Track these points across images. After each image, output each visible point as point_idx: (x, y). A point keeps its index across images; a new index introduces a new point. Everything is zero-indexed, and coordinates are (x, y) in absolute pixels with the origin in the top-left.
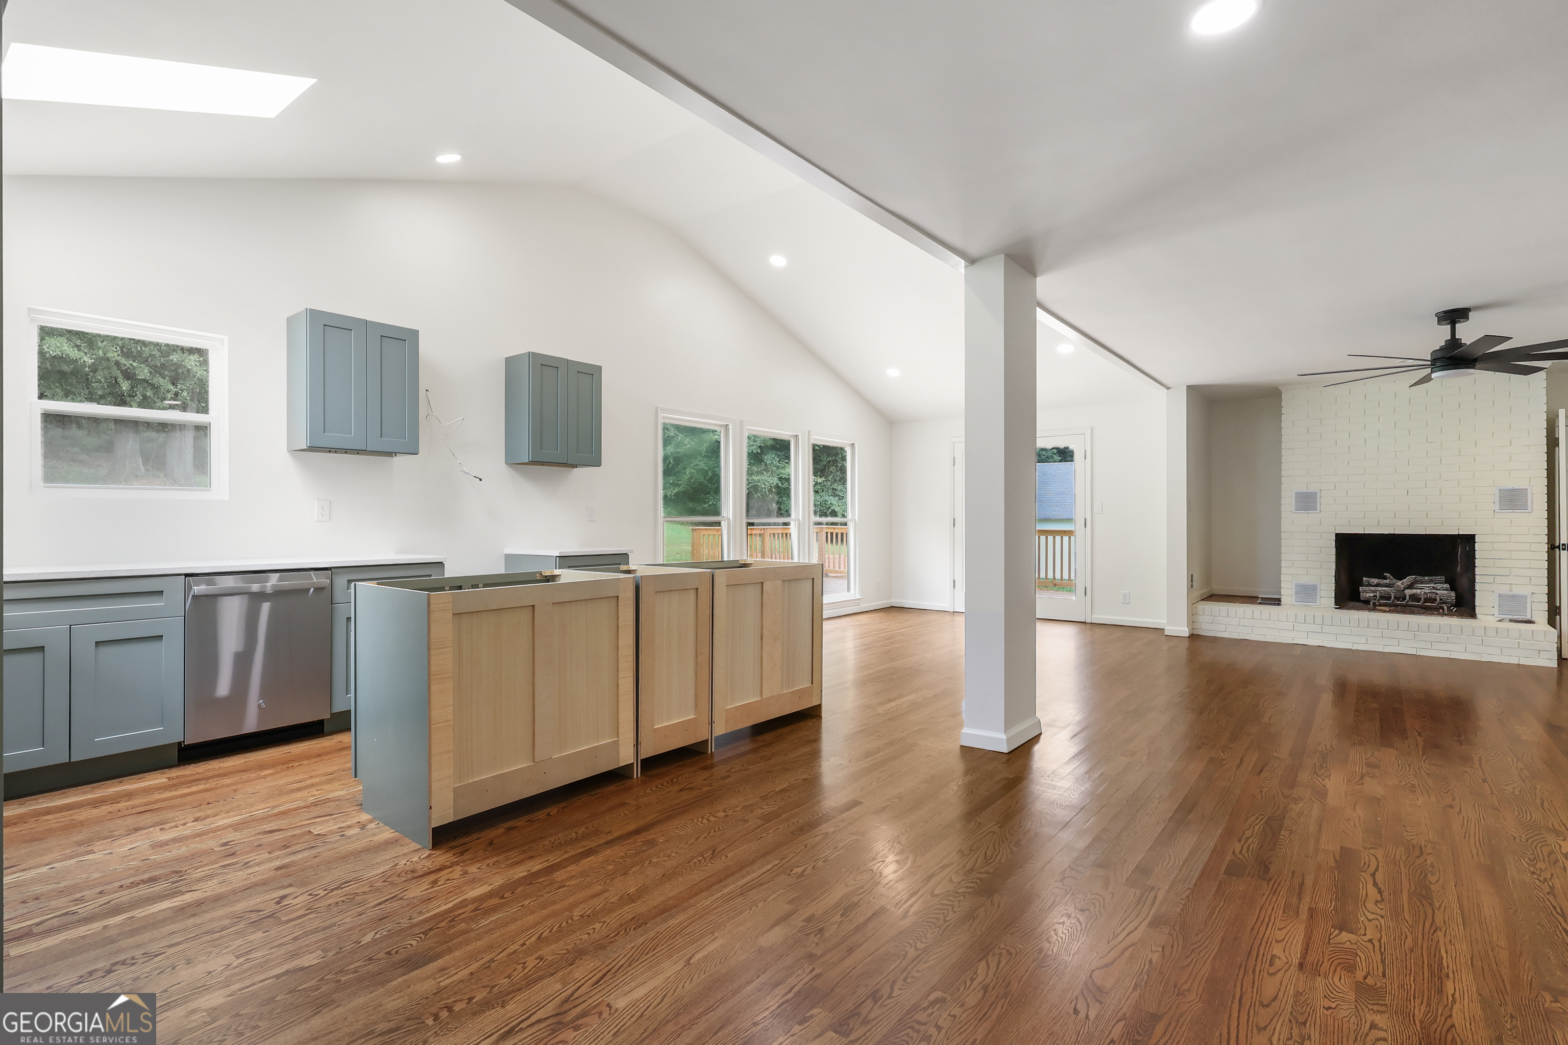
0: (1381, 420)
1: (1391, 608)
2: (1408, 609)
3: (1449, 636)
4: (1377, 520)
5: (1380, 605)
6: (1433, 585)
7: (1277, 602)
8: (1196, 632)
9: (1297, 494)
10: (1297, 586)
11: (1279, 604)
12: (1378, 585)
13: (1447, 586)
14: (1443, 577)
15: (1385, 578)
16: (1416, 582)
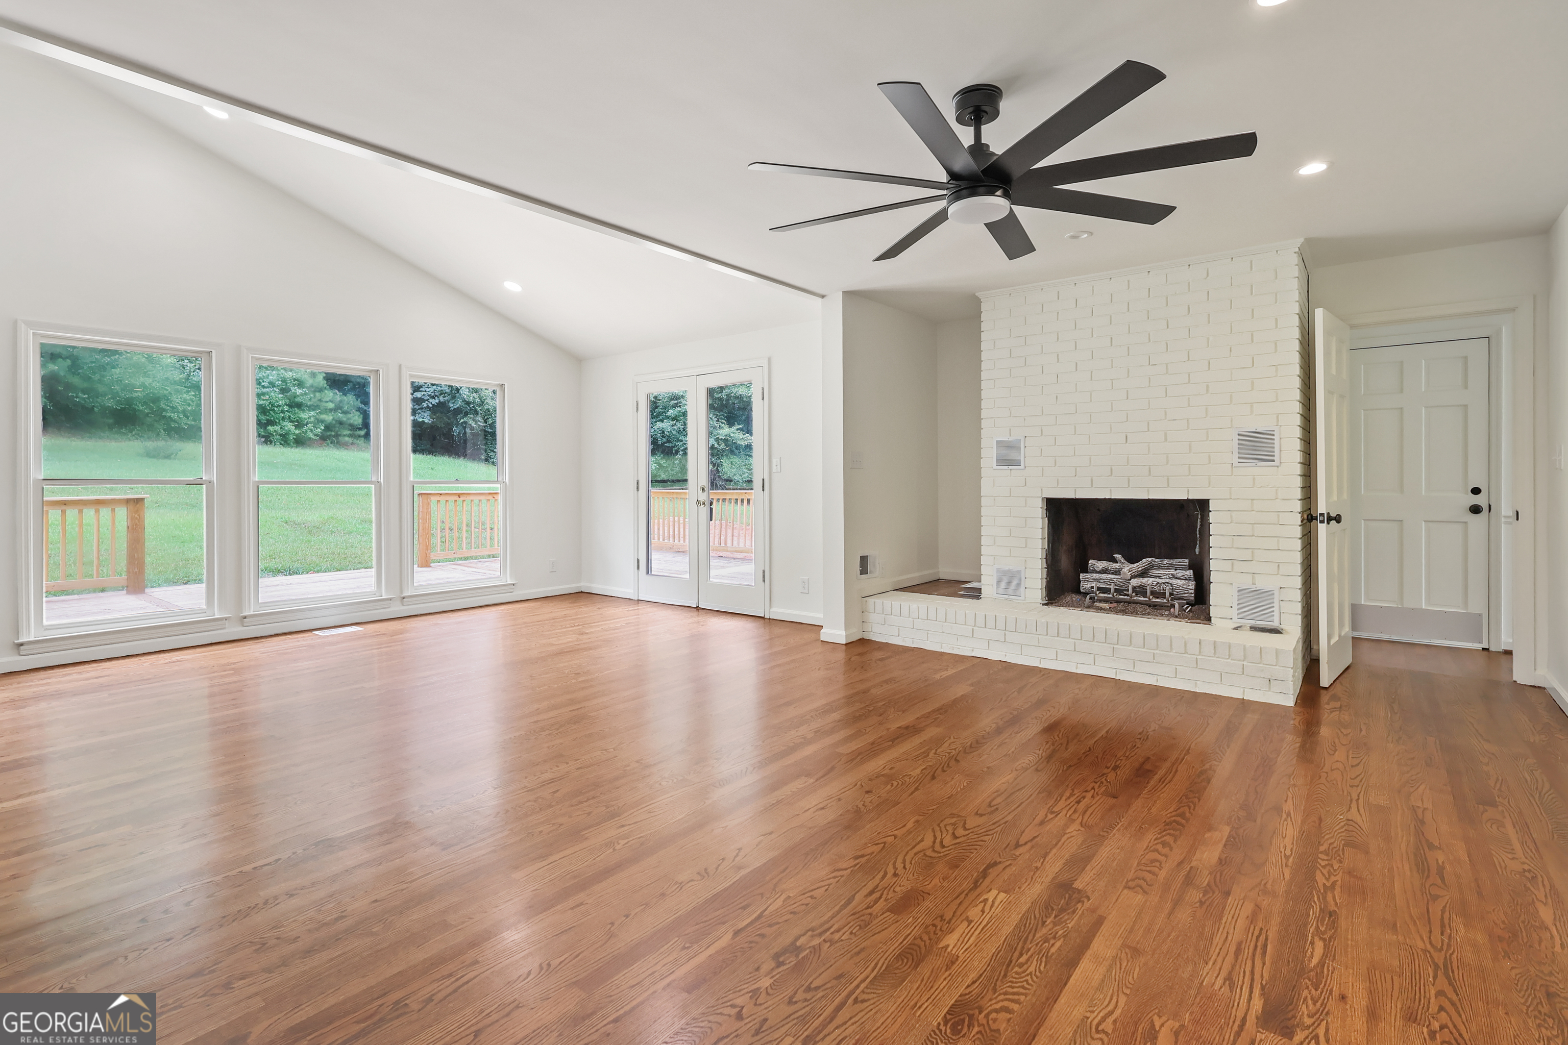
0: (1095, 336)
1: (1112, 605)
2: (1131, 608)
3: (1155, 652)
4: (1090, 478)
5: (1100, 601)
6: (1172, 571)
7: (976, 594)
8: (866, 636)
9: (998, 442)
10: (999, 571)
11: (978, 597)
12: (1105, 571)
13: (1190, 573)
14: (1187, 561)
15: (1115, 561)
16: (1151, 567)
